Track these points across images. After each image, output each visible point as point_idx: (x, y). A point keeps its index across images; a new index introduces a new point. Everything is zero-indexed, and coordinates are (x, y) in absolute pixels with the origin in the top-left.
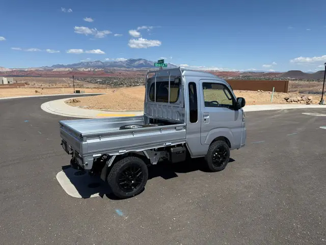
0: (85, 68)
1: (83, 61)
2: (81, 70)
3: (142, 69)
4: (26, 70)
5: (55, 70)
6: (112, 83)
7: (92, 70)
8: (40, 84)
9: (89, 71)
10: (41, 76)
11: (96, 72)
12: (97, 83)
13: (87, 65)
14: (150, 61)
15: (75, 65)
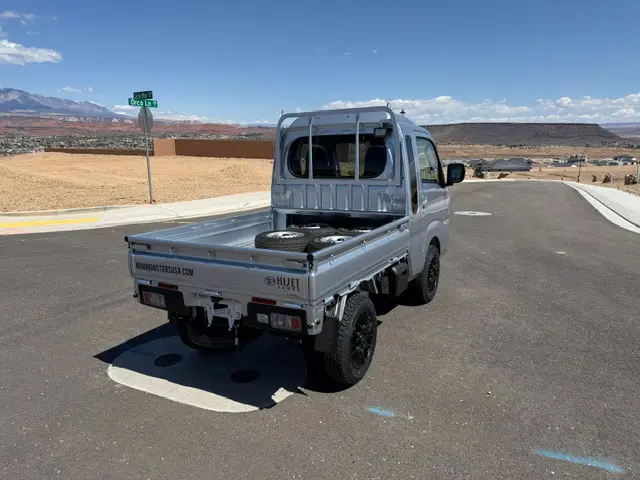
3: (16, 112)
14: (35, 96)
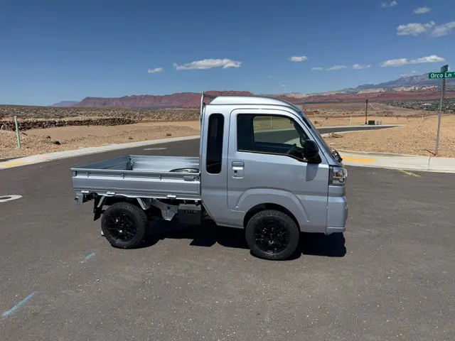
0: (405, 87)
1: (404, 76)
2: (399, 90)
4: (325, 95)
5: (361, 92)
6: (449, 108)
7: (417, 88)
8: (332, 113)
9: (411, 91)
10: (341, 101)
11: (424, 91)
12: (422, 108)
13: (411, 81)
15: (391, 83)
